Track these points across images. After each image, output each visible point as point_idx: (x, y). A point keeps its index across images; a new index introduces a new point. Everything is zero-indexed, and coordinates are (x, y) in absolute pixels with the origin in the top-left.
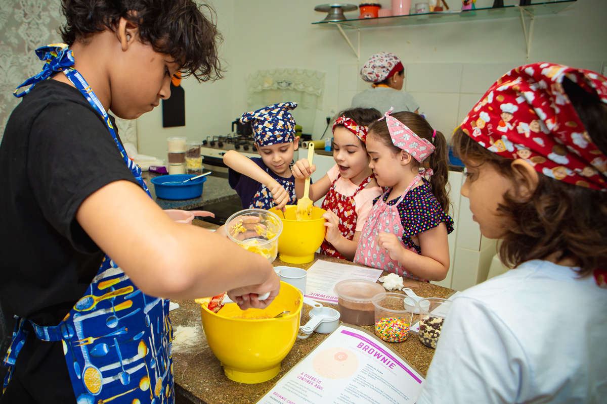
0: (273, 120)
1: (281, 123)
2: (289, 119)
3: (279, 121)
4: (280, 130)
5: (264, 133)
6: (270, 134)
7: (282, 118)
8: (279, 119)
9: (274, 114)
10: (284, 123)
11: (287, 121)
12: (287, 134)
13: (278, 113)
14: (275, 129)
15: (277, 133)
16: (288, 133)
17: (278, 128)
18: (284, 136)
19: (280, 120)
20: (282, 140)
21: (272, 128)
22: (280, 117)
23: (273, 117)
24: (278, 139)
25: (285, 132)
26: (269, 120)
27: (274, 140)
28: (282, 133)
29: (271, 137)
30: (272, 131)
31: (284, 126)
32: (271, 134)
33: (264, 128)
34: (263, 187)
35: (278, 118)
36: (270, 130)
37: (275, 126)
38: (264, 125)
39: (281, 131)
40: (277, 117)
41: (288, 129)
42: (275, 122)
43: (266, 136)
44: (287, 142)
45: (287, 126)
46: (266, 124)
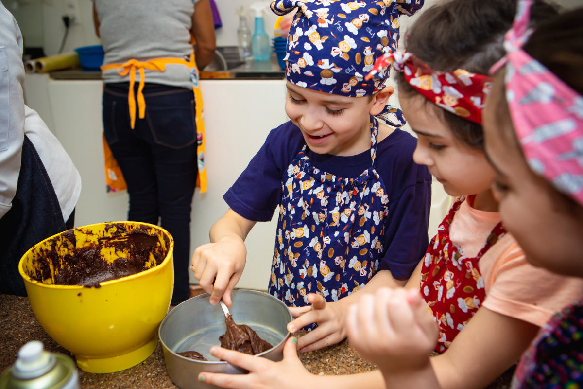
0: (332, 27)
1: (348, 44)
2: (376, 41)
3: (346, 37)
4: (338, 61)
5: (297, 52)
6: (308, 59)
7: (356, 33)
8: (347, 32)
9: (344, 12)
10: (355, 46)
11: (366, 44)
12: (352, 76)
13: (355, 14)
14: (325, 53)
15: (325, 64)
16: (357, 74)
17: (334, 54)
18: (342, 78)
19: (351, 35)
20: (333, 85)
21: (320, 47)
22: (353, 27)
23: (337, 19)
24: (323, 81)
25: (348, 71)
26: (320, 25)
27: (313, 78)
28: (337, 70)
29: (308, 68)
30: (317, 55)
31: (352, 53)
32: (311, 63)
33: (304, 39)
34: (290, 175)
35: (345, 28)
36: (314, 52)
37: (329, 45)
38: (307, 33)
39: (338, 65)
40: (347, 24)
41: (363, 64)
42: (333, 36)
43: (300, 60)
44: (346, 94)
45: (363, 56)
46: (312, 32)
